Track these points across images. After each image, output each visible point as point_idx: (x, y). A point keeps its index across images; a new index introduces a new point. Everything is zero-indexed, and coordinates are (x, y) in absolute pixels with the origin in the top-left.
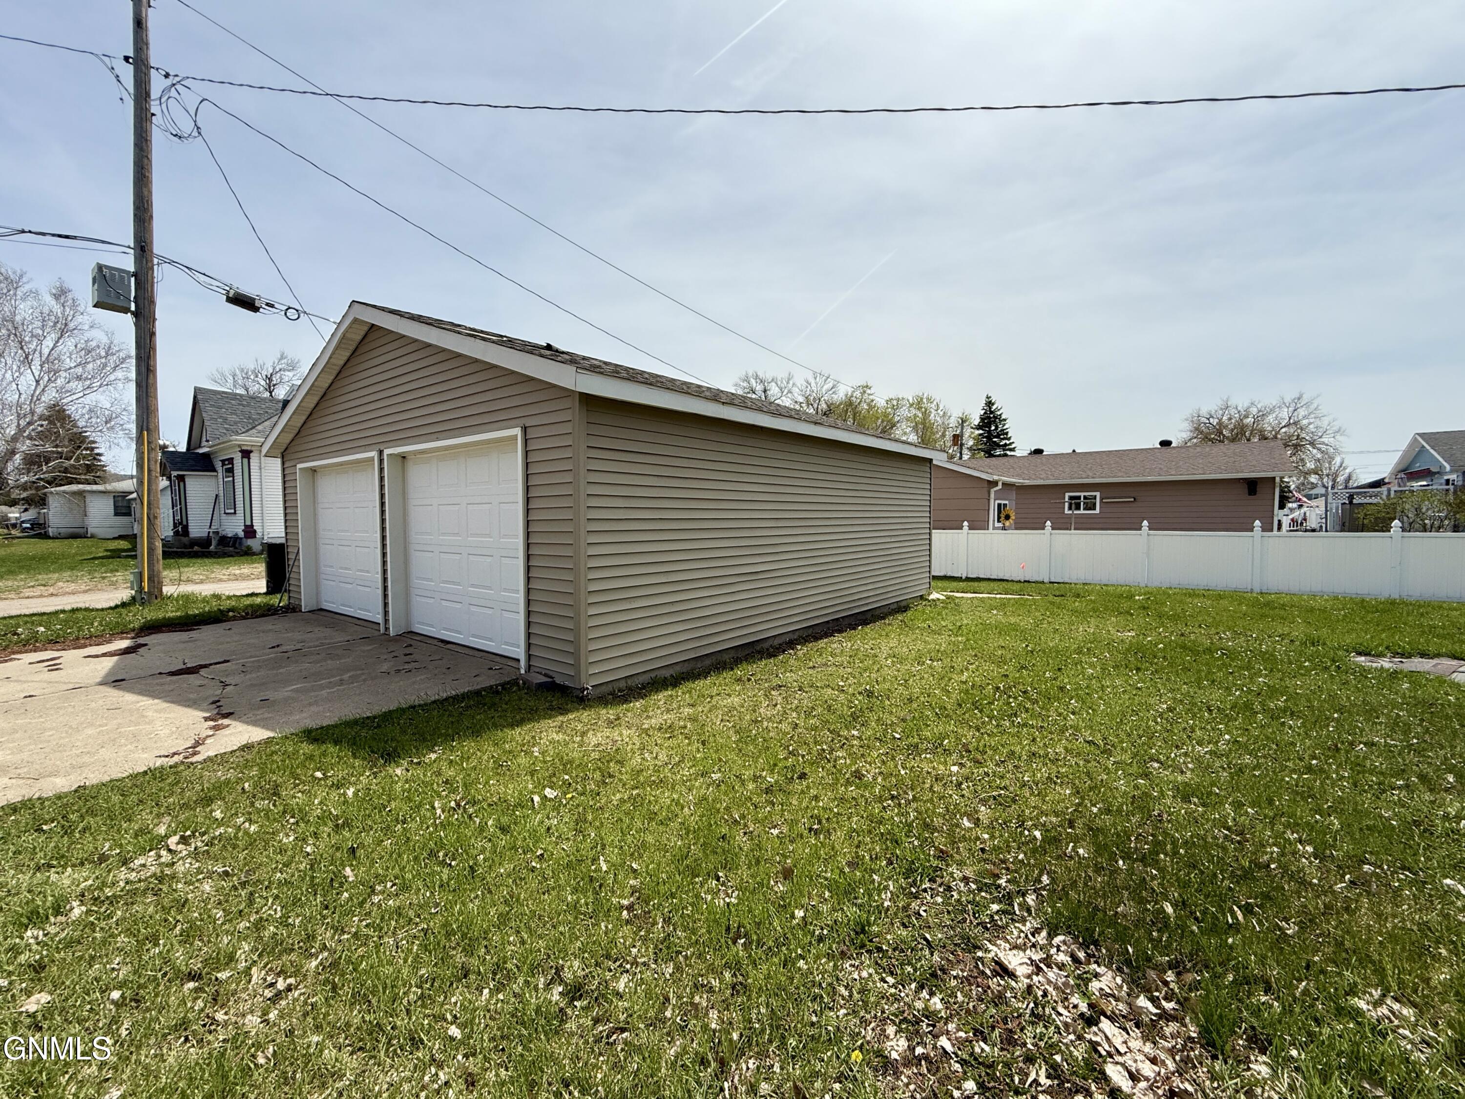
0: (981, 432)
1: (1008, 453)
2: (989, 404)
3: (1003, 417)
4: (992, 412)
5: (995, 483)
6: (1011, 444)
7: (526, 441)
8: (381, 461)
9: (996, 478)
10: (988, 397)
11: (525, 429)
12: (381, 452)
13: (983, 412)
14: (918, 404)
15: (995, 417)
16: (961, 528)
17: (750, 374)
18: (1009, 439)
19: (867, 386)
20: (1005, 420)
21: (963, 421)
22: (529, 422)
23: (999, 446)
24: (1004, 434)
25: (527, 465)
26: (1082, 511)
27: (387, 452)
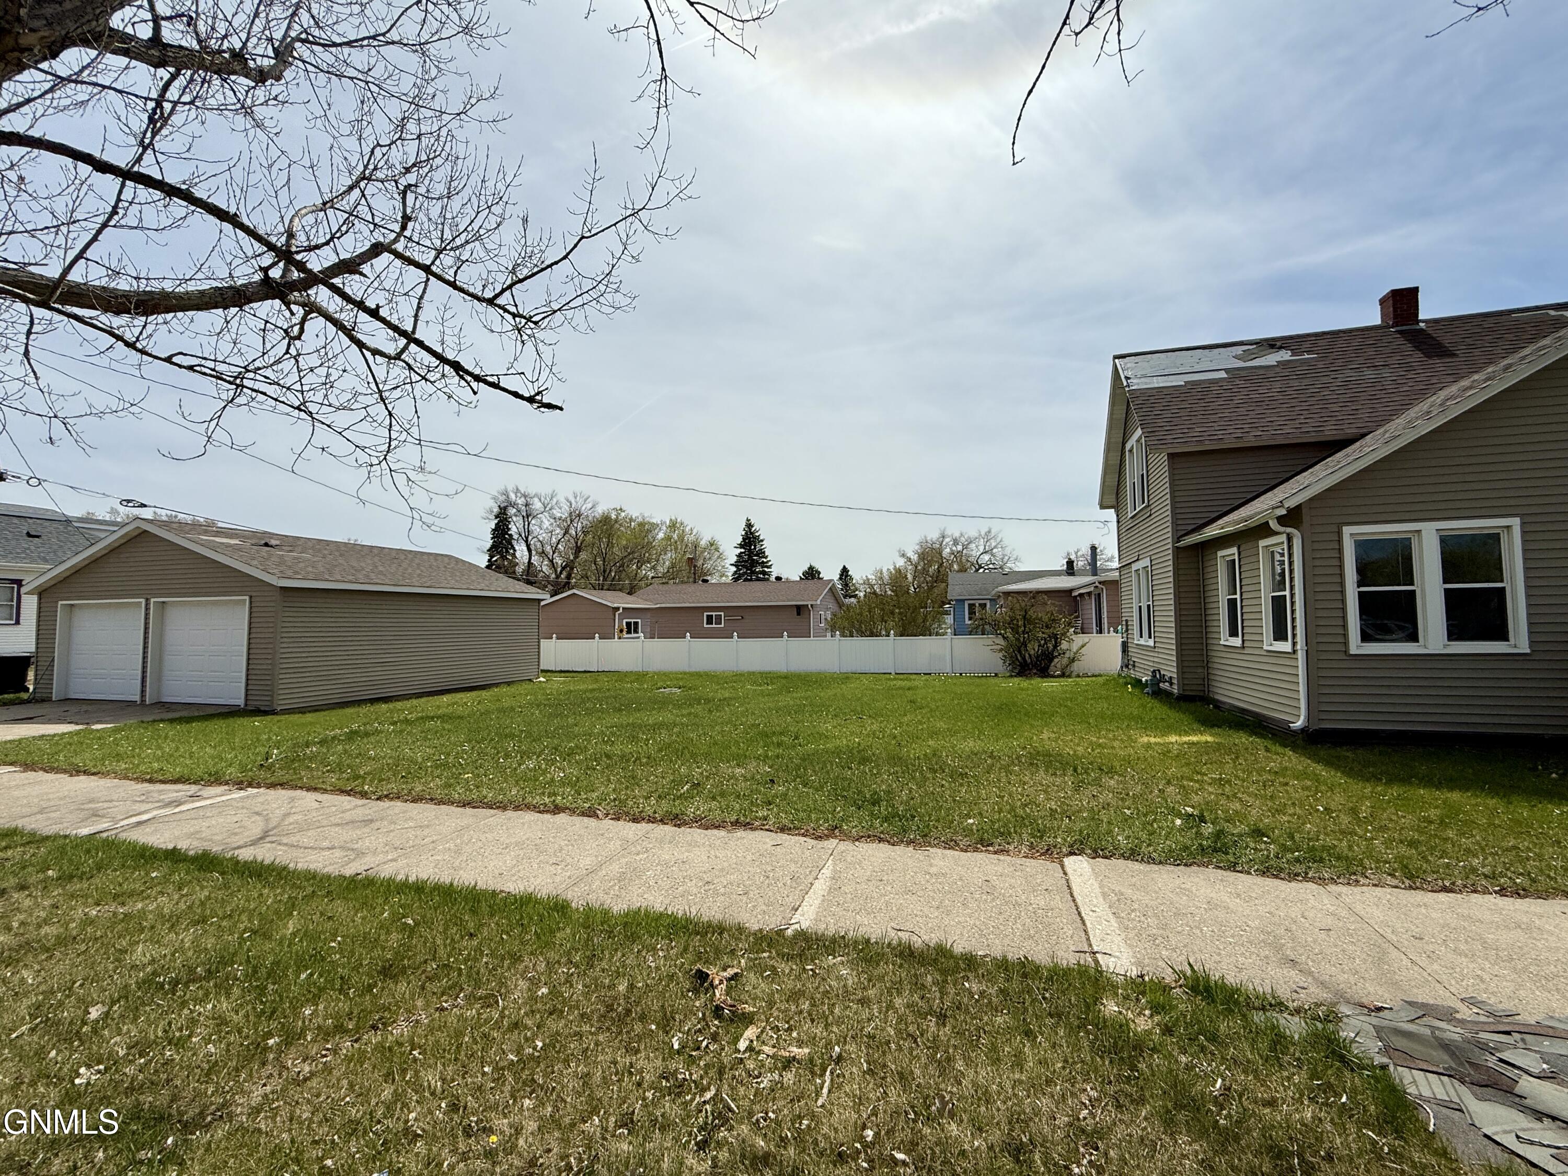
0: (743, 550)
1: (766, 569)
2: (749, 525)
3: (761, 538)
4: (751, 533)
5: (618, 609)
6: (768, 562)
7: (251, 602)
8: (147, 609)
9: (616, 605)
10: (748, 520)
11: (251, 597)
12: (147, 600)
13: (743, 533)
14: (673, 525)
15: (755, 538)
16: (552, 638)
17: (510, 488)
18: (766, 557)
19: (621, 509)
20: (762, 541)
21: (712, 545)
22: (254, 594)
23: (757, 562)
24: (761, 553)
25: (251, 613)
26: (714, 626)
27: (152, 600)
